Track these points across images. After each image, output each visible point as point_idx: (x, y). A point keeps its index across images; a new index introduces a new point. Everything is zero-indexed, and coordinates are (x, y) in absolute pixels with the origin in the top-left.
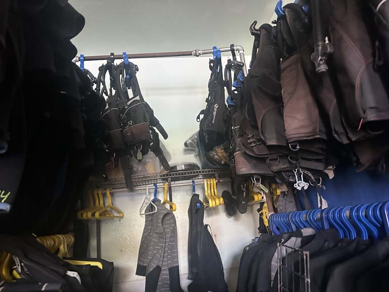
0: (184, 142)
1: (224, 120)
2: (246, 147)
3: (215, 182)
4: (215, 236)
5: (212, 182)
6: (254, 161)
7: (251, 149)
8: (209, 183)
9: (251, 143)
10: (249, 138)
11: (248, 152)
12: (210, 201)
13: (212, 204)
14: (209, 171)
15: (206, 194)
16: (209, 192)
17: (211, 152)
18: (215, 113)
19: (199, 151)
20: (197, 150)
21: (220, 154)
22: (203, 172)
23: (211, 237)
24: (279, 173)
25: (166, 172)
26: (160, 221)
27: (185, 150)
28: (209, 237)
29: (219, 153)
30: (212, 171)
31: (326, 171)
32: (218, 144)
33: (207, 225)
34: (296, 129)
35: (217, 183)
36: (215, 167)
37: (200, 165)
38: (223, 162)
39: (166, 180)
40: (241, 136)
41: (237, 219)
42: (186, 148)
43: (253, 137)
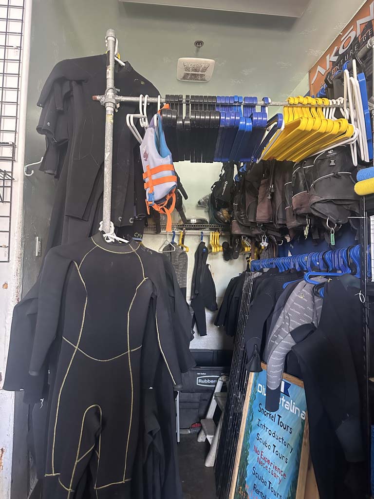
0: (198, 200)
1: (231, 193)
2: (239, 218)
3: (218, 235)
4: (213, 274)
5: (216, 235)
6: (244, 227)
7: (242, 221)
8: (214, 235)
9: (242, 217)
10: (242, 214)
11: (240, 222)
12: (213, 248)
13: (214, 250)
14: (215, 226)
15: (211, 243)
16: (213, 241)
17: (218, 212)
18: (224, 188)
19: (209, 209)
20: (207, 207)
21: (225, 215)
22: (210, 226)
23: (210, 273)
24: (257, 235)
25: (182, 223)
26: (177, 257)
27: (197, 206)
28: (209, 274)
29: (224, 213)
30: (217, 226)
31: (286, 237)
32: (224, 208)
33: (208, 265)
34: (262, 217)
35: (219, 236)
36: (220, 223)
37: (208, 221)
38: (226, 221)
39: (182, 229)
40: (238, 210)
41: (231, 264)
42: (199, 205)
43: (244, 214)
